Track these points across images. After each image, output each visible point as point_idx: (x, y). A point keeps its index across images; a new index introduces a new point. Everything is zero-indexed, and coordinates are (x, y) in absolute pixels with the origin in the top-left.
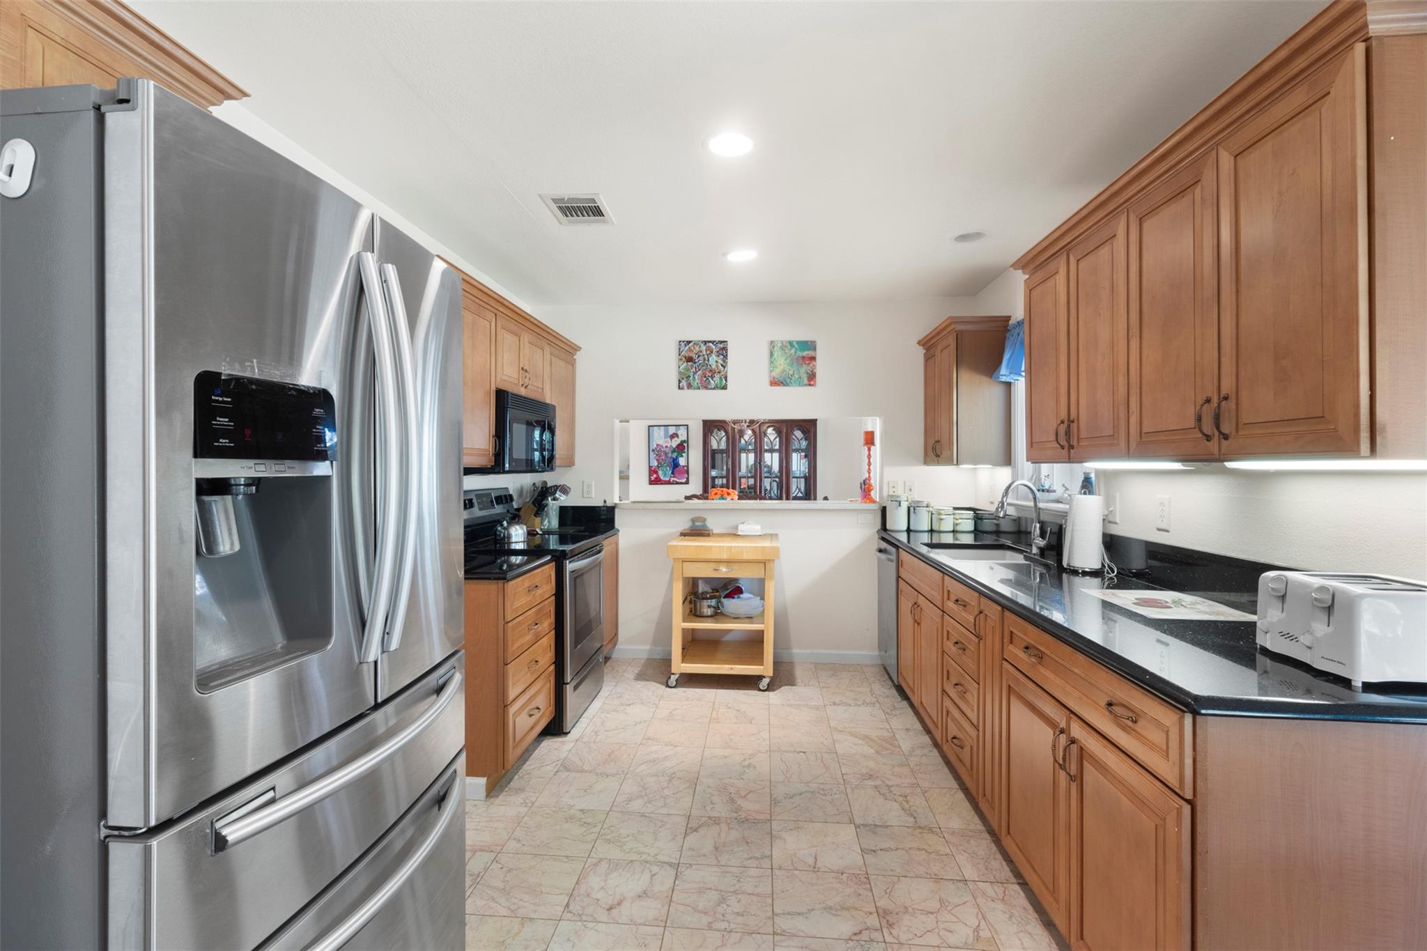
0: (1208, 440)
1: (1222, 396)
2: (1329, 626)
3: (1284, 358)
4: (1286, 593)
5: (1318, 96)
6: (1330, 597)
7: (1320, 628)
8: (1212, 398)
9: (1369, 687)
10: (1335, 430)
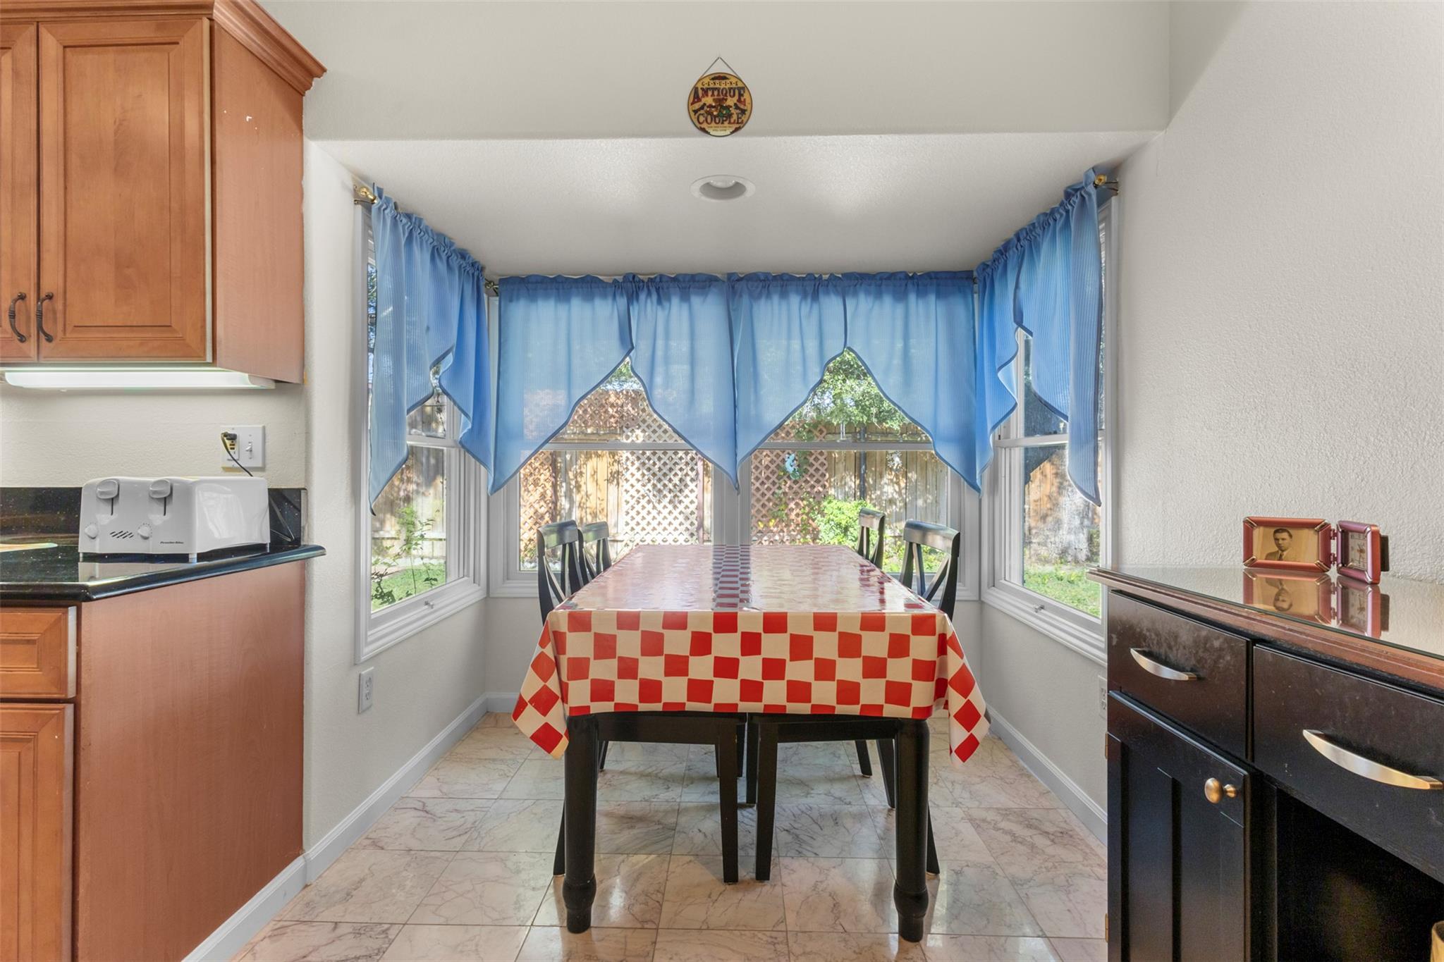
0: (22, 341)
1: (43, 295)
2: (165, 514)
3: (128, 267)
4: (118, 494)
5: (168, 40)
6: (169, 488)
7: (157, 518)
8: (28, 296)
9: (201, 557)
10: (182, 339)
